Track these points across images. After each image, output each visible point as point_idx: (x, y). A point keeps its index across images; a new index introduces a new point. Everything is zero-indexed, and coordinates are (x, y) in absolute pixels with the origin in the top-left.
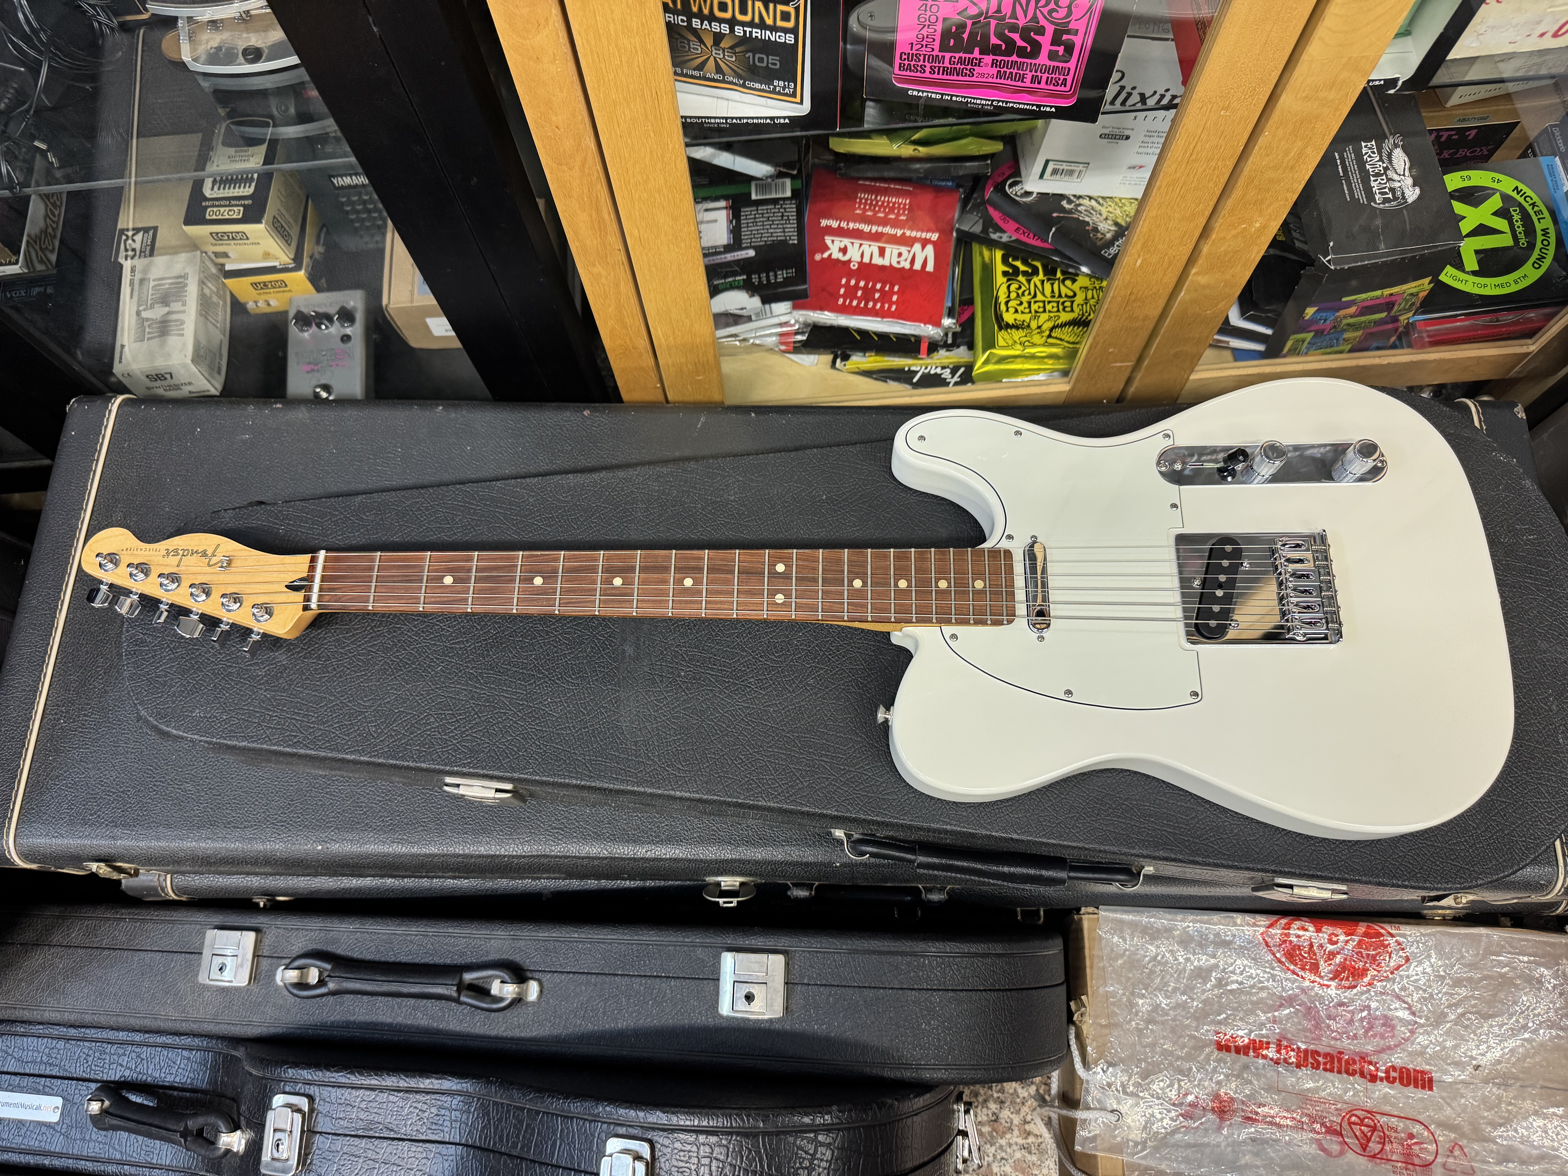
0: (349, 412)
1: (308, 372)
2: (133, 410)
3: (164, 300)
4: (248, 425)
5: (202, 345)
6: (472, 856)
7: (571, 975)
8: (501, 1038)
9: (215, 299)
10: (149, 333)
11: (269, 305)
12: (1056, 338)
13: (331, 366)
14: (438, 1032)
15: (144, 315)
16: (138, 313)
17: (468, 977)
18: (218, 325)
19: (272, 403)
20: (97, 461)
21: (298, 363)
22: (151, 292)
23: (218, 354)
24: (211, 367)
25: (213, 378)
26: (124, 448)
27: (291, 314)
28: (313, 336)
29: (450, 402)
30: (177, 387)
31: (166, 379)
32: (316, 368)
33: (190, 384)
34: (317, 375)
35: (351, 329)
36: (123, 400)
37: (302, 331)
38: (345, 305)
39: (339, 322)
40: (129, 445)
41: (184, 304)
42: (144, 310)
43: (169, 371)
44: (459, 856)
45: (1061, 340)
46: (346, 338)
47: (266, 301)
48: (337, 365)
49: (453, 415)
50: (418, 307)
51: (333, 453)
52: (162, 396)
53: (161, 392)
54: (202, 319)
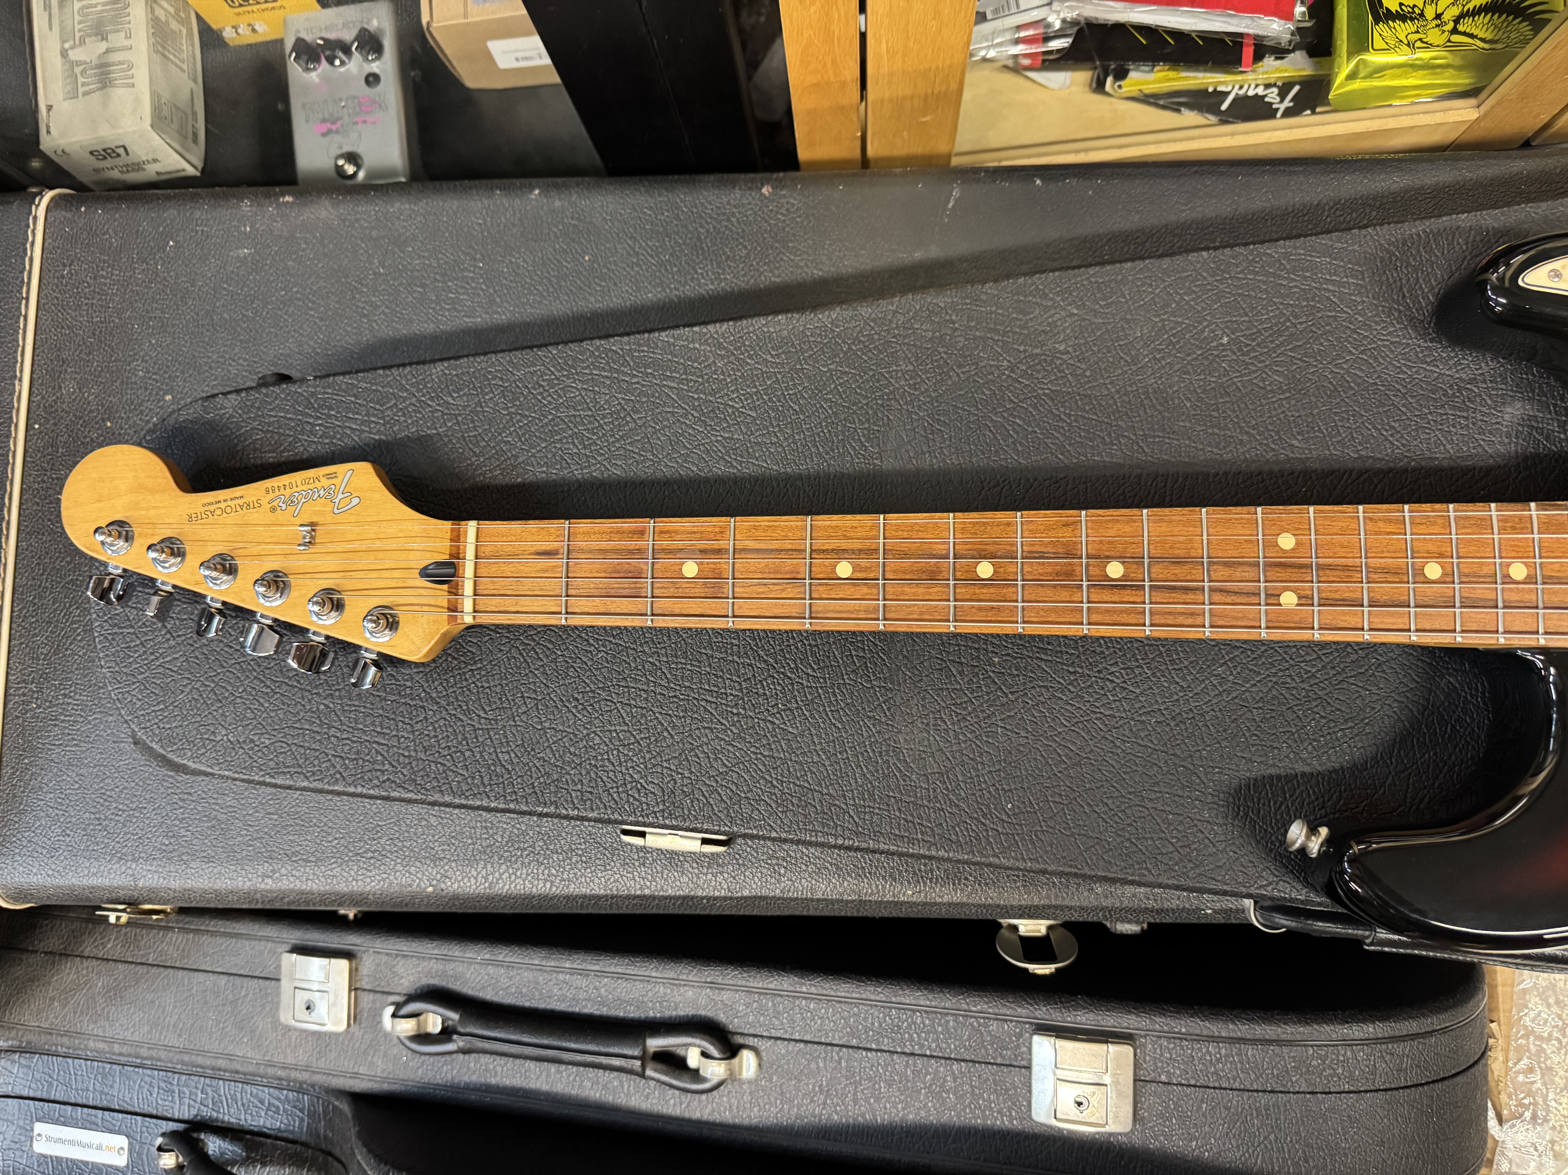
0: (397, 205)
1: (324, 135)
2: (69, 215)
3: (99, 31)
4: (245, 232)
5: (163, 101)
6: (654, 898)
7: (802, 1045)
8: (707, 1123)
9: (174, 25)
10: (83, 84)
11: (254, 30)
12: (1465, 34)
13: (356, 123)
14: (615, 1109)
15: (73, 55)
16: (64, 54)
17: (655, 1043)
18: (185, 67)
19: (277, 196)
20: (27, 299)
21: (307, 121)
22: (77, 17)
23: (189, 112)
24: (182, 135)
25: (188, 150)
26: (63, 277)
27: (289, 45)
28: (324, 78)
29: (549, 180)
30: (138, 167)
31: (119, 155)
32: (334, 127)
33: (155, 161)
34: (337, 138)
35: (377, 63)
36: (52, 199)
37: (307, 70)
38: (366, 26)
39: (361, 53)
40: (70, 272)
41: (129, 37)
42: (72, 48)
43: (121, 144)
44: (636, 897)
45: (1472, 36)
46: (372, 79)
47: (249, 25)
48: (365, 122)
49: (557, 204)
50: (475, 24)
51: (379, 274)
52: (118, 181)
53: (115, 174)
54: (158, 58)
